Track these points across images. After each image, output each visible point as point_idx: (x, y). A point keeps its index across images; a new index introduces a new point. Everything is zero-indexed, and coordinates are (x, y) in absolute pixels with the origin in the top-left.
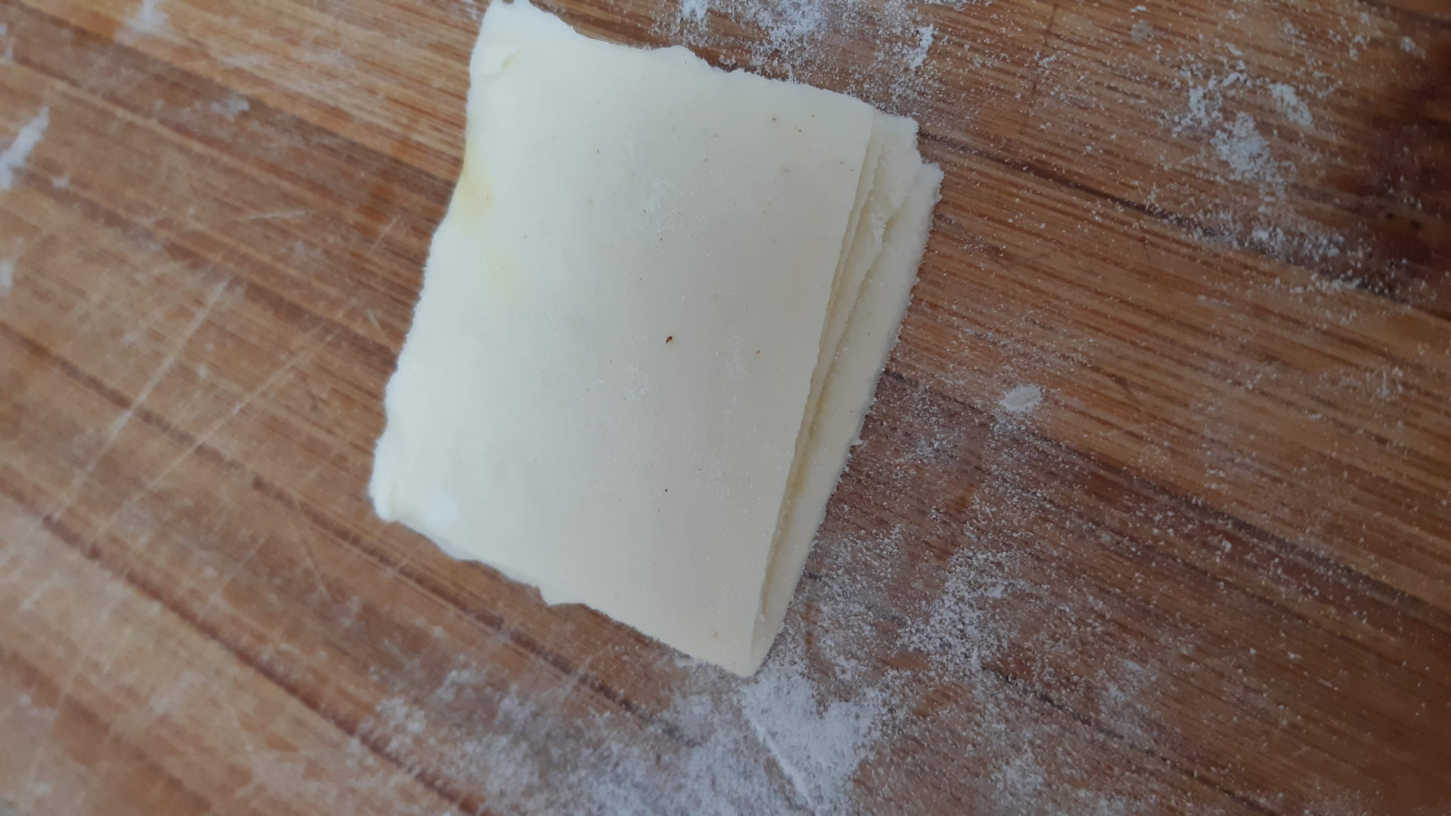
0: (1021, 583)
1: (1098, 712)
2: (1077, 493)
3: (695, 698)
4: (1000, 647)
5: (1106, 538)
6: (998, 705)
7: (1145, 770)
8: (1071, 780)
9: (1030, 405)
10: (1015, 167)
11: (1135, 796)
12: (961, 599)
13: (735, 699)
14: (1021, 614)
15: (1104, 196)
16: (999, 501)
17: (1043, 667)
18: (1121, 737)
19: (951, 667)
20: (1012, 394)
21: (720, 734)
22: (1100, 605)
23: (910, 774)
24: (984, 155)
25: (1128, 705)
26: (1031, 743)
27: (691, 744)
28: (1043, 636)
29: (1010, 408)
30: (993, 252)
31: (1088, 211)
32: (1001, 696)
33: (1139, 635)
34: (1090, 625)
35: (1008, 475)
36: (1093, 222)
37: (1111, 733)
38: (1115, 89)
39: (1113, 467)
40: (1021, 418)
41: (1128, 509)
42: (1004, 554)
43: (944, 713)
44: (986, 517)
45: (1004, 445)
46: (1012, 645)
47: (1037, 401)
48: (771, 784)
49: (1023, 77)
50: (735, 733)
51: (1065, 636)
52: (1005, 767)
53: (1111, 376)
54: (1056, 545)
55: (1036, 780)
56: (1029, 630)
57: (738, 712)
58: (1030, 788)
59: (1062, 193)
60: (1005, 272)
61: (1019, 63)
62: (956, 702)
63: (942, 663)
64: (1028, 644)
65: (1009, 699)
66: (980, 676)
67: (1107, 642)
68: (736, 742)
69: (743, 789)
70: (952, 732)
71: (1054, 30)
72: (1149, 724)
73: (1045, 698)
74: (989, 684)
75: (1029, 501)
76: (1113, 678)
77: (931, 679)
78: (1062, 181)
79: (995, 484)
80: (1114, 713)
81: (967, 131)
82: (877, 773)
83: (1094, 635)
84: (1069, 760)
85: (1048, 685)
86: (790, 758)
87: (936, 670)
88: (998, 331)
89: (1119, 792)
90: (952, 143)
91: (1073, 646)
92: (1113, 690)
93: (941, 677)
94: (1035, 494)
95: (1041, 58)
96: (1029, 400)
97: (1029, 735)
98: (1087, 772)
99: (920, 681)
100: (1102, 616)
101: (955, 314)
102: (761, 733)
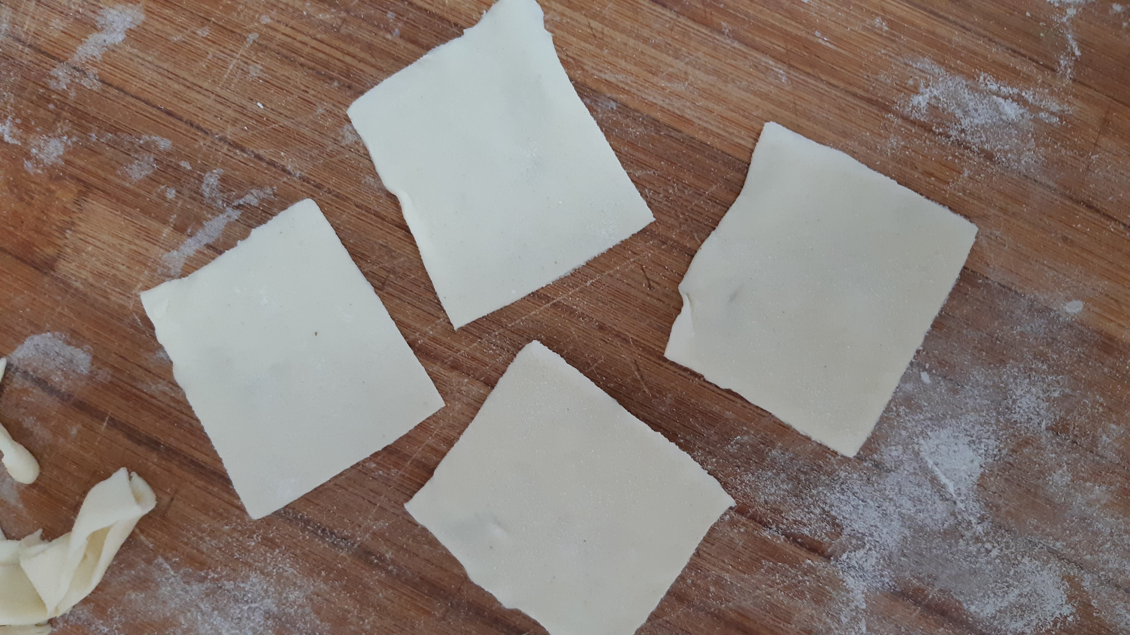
0: (1067, 390)
1: (1097, 447)
2: (1095, 350)
3: (893, 448)
4: (1055, 419)
5: (1106, 370)
6: (1052, 446)
7: (1115, 472)
8: (1083, 478)
9: (1078, 309)
10: (1078, 202)
11: (1111, 484)
12: (1038, 398)
13: (916, 447)
14: (1066, 404)
15: (1116, 220)
16: (1060, 353)
17: (1074, 428)
18: (1106, 458)
19: (1031, 429)
20: (1070, 304)
21: (906, 466)
22: (1101, 400)
23: (1007, 480)
24: (1063, 195)
25: (1109, 444)
26: (1066, 462)
27: (889, 471)
28: (1075, 413)
29: (1068, 310)
30: (1065, 239)
31: (1108, 226)
32: (1054, 441)
33: (1117, 413)
34: (1096, 408)
35: (1064, 341)
36: (1111, 231)
37: (1102, 457)
38: (1123, 174)
39: (1111, 338)
40: (1073, 315)
41: (1116, 358)
42: (1061, 377)
43: (1026, 451)
44: (1053, 360)
45: (1064, 327)
46: (1061, 418)
47: (1080, 309)
48: (933, 489)
49: (1083, 162)
50: (915, 464)
51: (1085, 414)
52: (1053, 474)
53: (1112, 299)
54: (1084, 373)
55: (1068, 479)
56: (1068, 412)
57: (917, 454)
58: (1064, 483)
59: (1097, 216)
60: (1069, 248)
61: (1082, 156)
62: (1032, 445)
63: (1027, 428)
64: (1068, 418)
65: (1058, 443)
66: (1045, 432)
67: (1104, 417)
68: (915, 469)
69: (917, 492)
70: (1030, 459)
71: (1098, 143)
72: (1119, 452)
73: (1074, 442)
74: (1049, 436)
75: (1073, 353)
76: (1104, 432)
77: (1021, 435)
78: (1098, 211)
79: (1059, 345)
80: (1104, 447)
81: (1056, 183)
82: (990, 480)
83: (1097, 413)
84: (1083, 469)
85: (1076, 436)
86: (945, 474)
87: (1024, 431)
88: (1064, 274)
89: (1104, 483)
90: (1048, 186)
91: (1088, 418)
92: (1104, 437)
93: (1026, 434)
94: (1076, 350)
95: (1092, 155)
96: (1077, 307)
97: (1065, 459)
98: (1090, 474)
99: (1015, 436)
100: (1101, 404)
101: (1046, 265)
102: (930, 463)
